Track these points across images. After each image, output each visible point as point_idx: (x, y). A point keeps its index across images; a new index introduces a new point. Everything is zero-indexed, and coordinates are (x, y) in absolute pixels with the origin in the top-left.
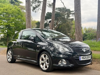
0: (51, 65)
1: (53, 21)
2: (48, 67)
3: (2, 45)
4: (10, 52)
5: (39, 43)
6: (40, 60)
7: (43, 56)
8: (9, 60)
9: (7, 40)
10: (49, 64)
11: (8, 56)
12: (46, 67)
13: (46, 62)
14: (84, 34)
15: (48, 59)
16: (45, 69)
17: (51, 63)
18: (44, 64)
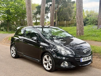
0: (54, 66)
1: (54, 5)
2: (51, 67)
3: (2, 30)
4: (13, 48)
5: (42, 43)
6: (44, 60)
7: (46, 57)
8: (13, 56)
9: (7, 25)
10: (51, 65)
11: (11, 51)
12: (49, 67)
13: (49, 63)
14: (85, 19)
15: (51, 60)
16: (49, 69)
17: (54, 65)
18: (48, 65)
